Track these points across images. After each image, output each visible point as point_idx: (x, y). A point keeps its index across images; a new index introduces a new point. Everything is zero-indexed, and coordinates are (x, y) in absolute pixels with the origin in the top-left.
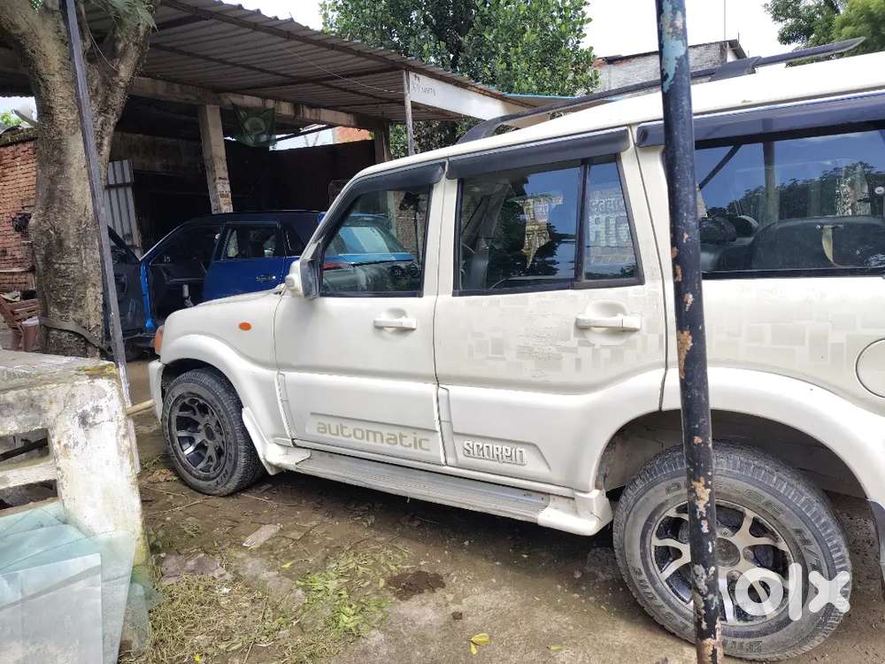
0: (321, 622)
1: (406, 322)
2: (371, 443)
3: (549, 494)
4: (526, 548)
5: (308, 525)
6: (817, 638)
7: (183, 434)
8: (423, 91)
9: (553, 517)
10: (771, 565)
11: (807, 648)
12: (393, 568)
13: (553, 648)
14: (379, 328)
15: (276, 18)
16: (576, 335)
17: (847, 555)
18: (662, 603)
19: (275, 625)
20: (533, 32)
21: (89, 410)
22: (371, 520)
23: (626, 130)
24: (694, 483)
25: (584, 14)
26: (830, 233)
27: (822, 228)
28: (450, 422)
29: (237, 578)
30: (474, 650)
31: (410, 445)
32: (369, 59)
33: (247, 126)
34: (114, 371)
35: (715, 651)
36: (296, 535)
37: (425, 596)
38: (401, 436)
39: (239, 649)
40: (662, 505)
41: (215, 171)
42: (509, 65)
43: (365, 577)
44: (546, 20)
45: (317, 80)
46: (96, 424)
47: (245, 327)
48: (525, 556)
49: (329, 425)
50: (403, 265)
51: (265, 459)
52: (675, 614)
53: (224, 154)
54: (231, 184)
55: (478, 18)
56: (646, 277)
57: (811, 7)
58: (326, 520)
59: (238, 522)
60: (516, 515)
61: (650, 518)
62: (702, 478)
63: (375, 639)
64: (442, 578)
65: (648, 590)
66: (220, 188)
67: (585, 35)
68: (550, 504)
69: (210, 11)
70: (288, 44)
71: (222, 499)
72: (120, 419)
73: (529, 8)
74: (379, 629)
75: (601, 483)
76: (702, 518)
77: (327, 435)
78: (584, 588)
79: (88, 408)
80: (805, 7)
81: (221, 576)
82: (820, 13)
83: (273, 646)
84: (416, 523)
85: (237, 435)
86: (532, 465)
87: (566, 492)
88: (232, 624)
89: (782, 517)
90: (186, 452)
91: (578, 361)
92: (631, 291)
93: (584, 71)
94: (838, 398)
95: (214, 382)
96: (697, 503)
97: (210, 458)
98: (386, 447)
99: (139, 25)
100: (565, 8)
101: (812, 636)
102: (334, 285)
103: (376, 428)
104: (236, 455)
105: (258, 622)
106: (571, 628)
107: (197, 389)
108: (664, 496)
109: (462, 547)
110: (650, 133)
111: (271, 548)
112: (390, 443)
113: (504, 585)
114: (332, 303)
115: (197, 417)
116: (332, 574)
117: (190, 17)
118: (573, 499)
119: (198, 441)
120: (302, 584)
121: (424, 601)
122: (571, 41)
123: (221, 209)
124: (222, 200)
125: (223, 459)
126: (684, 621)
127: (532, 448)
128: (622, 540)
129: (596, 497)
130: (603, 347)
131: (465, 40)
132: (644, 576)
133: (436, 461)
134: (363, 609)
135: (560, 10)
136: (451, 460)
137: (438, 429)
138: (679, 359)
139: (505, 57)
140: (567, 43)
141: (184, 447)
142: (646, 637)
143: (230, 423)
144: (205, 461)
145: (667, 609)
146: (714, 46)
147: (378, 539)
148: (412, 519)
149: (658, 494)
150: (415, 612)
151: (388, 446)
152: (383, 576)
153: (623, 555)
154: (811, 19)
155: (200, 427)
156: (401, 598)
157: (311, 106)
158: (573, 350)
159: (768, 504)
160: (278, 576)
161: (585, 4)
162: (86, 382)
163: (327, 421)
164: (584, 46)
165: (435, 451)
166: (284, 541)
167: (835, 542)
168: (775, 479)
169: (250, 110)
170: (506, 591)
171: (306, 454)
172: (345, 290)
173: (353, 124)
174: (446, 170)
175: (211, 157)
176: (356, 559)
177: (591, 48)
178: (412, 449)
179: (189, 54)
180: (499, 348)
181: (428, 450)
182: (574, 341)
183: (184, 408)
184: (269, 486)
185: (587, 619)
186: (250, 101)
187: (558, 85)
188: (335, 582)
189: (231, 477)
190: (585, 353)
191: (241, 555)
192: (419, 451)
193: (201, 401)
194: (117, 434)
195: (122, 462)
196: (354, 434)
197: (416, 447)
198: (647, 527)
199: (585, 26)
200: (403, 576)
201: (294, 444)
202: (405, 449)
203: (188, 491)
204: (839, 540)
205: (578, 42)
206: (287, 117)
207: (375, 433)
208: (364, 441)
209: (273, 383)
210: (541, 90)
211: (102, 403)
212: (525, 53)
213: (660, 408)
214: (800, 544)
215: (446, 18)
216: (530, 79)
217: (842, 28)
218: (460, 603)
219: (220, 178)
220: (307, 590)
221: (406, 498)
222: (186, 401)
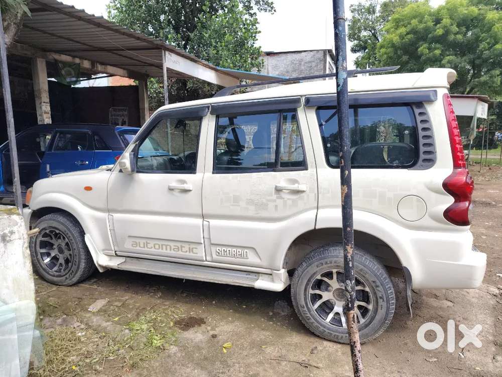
0: (142, 345)
1: (186, 186)
2: (164, 251)
3: (259, 273)
4: (244, 303)
5: (124, 299)
6: (381, 330)
7: (43, 251)
8: (173, 62)
9: (262, 284)
10: (361, 299)
11: (377, 335)
12: (177, 317)
13: (264, 347)
14: (171, 189)
15: (94, 15)
16: (275, 193)
17: (394, 292)
18: (314, 321)
19: (116, 348)
20: (230, 35)
21: (7, 232)
22: (160, 294)
23: (300, 98)
24: (347, 247)
25: (257, 28)
26: (387, 150)
27: (383, 147)
28: (210, 238)
29: (89, 327)
30: (225, 351)
31: (187, 251)
32: (144, 42)
33: (63, 72)
34: (17, 211)
35: (354, 316)
36: (119, 304)
37: (196, 328)
38: (182, 247)
39: (97, 361)
40: (314, 274)
41: (41, 98)
42: (218, 51)
43: (162, 322)
44: (237, 30)
45: (109, 50)
46: (11, 241)
47: (88, 189)
48: (244, 307)
49: (139, 243)
50: (175, 158)
51: (97, 263)
52: (320, 326)
53: (48, 88)
54: (51, 106)
55: (200, 24)
56: (309, 166)
57: (365, 36)
58: (134, 295)
59: (82, 299)
60: (243, 284)
61: (309, 281)
62: (350, 245)
63: (174, 350)
64: (203, 319)
65: (308, 315)
66: (44, 108)
67: (257, 39)
68: (260, 278)
69: (53, 7)
70: (98, 29)
71: (69, 288)
72: (25, 238)
73: (227, 22)
74: (174, 345)
75: (285, 266)
76: (350, 261)
77: (138, 248)
78: (274, 319)
79: (6, 231)
80: (363, 36)
81: (78, 326)
82: (370, 39)
83: (117, 358)
84: (185, 295)
85: (81, 250)
86: (252, 258)
87: (268, 271)
88: (91, 349)
89: (367, 276)
90: (46, 261)
91: (276, 206)
92: (302, 173)
93: (256, 58)
94: (390, 221)
95: (66, 220)
96: (348, 254)
97: (61, 265)
98: (173, 253)
99: (17, 12)
100: (247, 24)
101: (379, 329)
102: (142, 167)
103: (166, 243)
104: (79, 262)
105: (105, 347)
106: (271, 337)
107: (55, 224)
108: (315, 270)
109: (212, 304)
110: (311, 101)
111: (105, 311)
112: (175, 251)
113: (235, 320)
114: (142, 176)
115: (53, 241)
116: (143, 322)
117: (40, 8)
118: (271, 274)
119: (53, 255)
120: (128, 327)
121: (196, 331)
122: (250, 42)
123: (44, 120)
124: (45, 116)
125: (70, 264)
126: (323, 328)
127: (252, 250)
128: (295, 292)
129: (283, 273)
130: (288, 199)
131: (192, 35)
132: (306, 309)
133: (200, 259)
134: (164, 337)
135: (244, 25)
136: (209, 258)
137: (203, 242)
138: (342, 197)
139: (215, 47)
140: (247, 43)
141: (44, 258)
142: (306, 339)
143: (77, 243)
144: (58, 266)
145: (316, 324)
146: (320, 52)
147: (166, 303)
148: (182, 293)
149: (313, 269)
150: (192, 336)
151: (174, 252)
152: (172, 320)
153: (295, 299)
154: (366, 42)
155: (55, 247)
156: (183, 330)
157: (102, 64)
158: (275, 201)
159: (361, 270)
160: (112, 324)
161: (258, 23)
162: (6, 217)
163: (138, 240)
164: (256, 45)
165: (200, 253)
166: (112, 307)
167: (389, 286)
168: (364, 259)
169: (65, 64)
170: (237, 323)
171: (123, 260)
172: (147, 169)
173: (126, 75)
174: (210, 110)
175: (39, 90)
176: (155, 313)
177: (260, 47)
178: (188, 253)
179: (32, 28)
180: (236, 200)
181: (197, 253)
182: (274, 197)
183: (45, 235)
184: (95, 280)
185: (278, 333)
186: (65, 58)
187: (243, 65)
188: (146, 325)
189: (75, 274)
190: (279, 202)
191: (88, 315)
192: (191, 254)
193: (57, 232)
194: (23, 247)
195: (25, 263)
196: (155, 246)
197: (190, 252)
198: (307, 284)
199: (257, 35)
200: (183, 320)
201: (116, 254)
202: (184, 253)
203: (46, 284)
204: (390, 285)
205: (254, 43)
206: (87, 69)
207: (166, 246)
208: (160, 250)
209: (106, 220)
210: (235, 66)
211: (15, 229)
212: (226, 46)
213: (315, 228)
214: (374, 288)
215: (180, 21)
216: (229, 60)
217: (381, 49)
218: (215, 330)
219: (44, 102)
220: (131, 330)
221: (183, 279)
222: (47, 231)
